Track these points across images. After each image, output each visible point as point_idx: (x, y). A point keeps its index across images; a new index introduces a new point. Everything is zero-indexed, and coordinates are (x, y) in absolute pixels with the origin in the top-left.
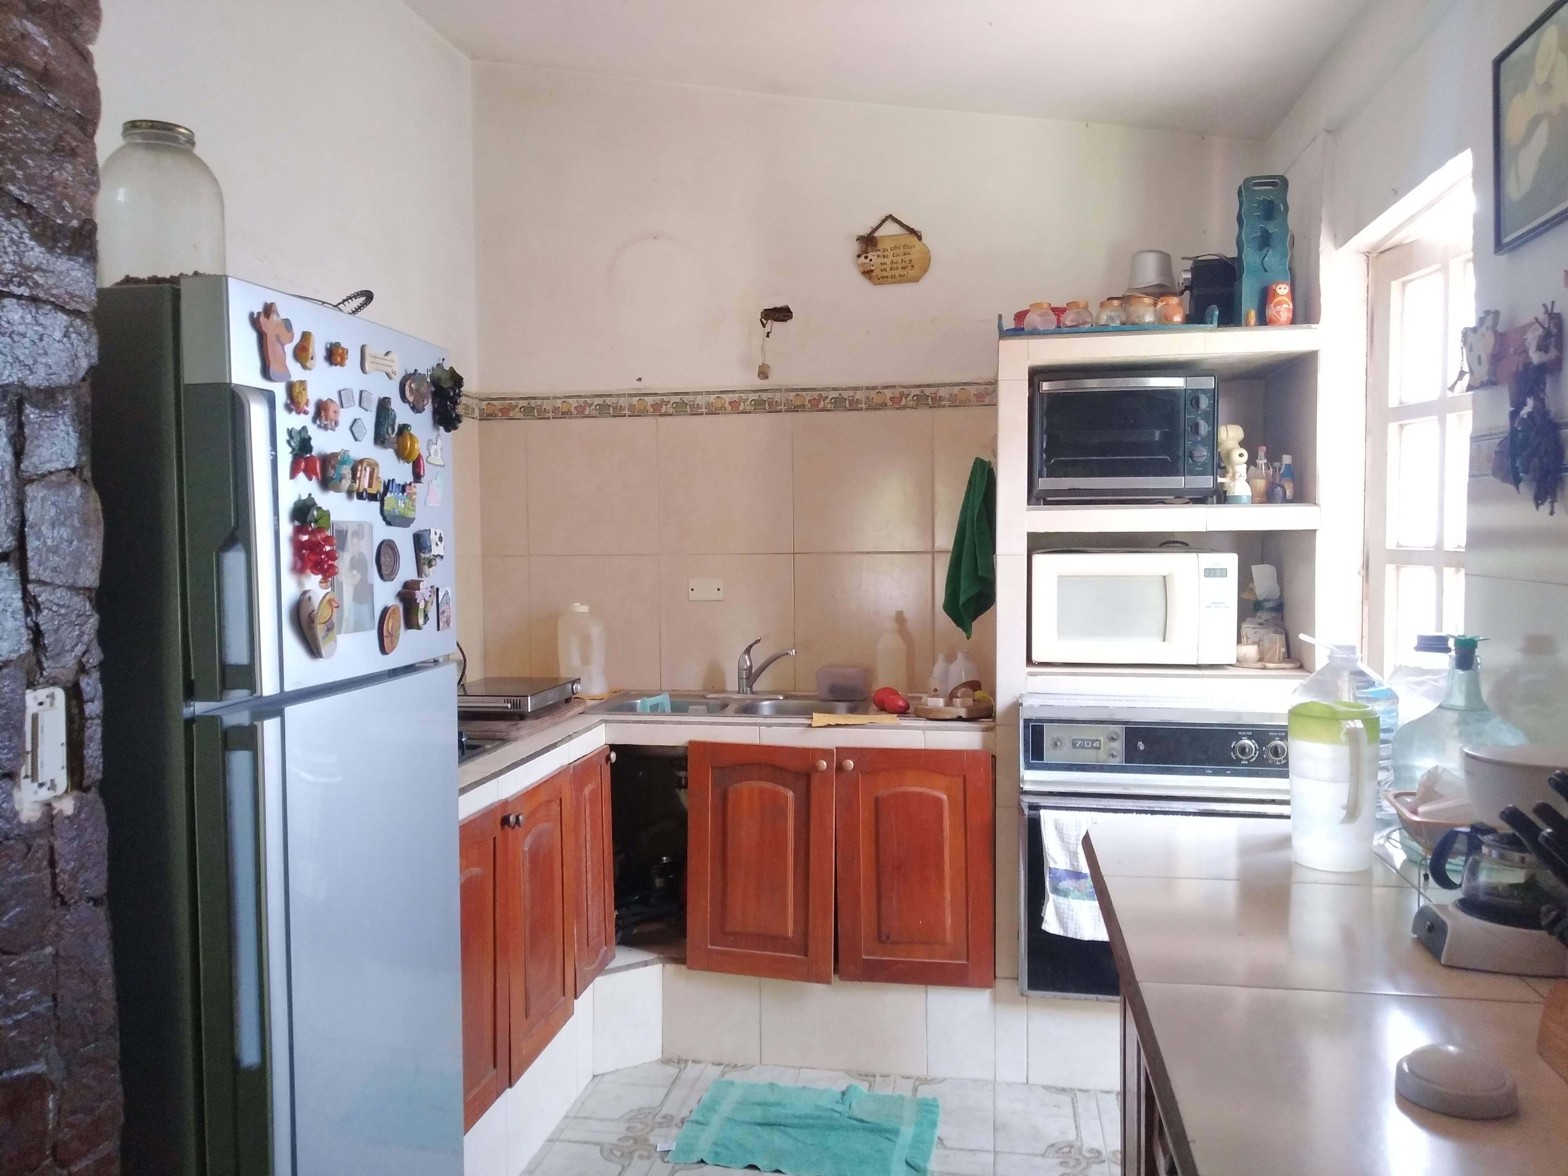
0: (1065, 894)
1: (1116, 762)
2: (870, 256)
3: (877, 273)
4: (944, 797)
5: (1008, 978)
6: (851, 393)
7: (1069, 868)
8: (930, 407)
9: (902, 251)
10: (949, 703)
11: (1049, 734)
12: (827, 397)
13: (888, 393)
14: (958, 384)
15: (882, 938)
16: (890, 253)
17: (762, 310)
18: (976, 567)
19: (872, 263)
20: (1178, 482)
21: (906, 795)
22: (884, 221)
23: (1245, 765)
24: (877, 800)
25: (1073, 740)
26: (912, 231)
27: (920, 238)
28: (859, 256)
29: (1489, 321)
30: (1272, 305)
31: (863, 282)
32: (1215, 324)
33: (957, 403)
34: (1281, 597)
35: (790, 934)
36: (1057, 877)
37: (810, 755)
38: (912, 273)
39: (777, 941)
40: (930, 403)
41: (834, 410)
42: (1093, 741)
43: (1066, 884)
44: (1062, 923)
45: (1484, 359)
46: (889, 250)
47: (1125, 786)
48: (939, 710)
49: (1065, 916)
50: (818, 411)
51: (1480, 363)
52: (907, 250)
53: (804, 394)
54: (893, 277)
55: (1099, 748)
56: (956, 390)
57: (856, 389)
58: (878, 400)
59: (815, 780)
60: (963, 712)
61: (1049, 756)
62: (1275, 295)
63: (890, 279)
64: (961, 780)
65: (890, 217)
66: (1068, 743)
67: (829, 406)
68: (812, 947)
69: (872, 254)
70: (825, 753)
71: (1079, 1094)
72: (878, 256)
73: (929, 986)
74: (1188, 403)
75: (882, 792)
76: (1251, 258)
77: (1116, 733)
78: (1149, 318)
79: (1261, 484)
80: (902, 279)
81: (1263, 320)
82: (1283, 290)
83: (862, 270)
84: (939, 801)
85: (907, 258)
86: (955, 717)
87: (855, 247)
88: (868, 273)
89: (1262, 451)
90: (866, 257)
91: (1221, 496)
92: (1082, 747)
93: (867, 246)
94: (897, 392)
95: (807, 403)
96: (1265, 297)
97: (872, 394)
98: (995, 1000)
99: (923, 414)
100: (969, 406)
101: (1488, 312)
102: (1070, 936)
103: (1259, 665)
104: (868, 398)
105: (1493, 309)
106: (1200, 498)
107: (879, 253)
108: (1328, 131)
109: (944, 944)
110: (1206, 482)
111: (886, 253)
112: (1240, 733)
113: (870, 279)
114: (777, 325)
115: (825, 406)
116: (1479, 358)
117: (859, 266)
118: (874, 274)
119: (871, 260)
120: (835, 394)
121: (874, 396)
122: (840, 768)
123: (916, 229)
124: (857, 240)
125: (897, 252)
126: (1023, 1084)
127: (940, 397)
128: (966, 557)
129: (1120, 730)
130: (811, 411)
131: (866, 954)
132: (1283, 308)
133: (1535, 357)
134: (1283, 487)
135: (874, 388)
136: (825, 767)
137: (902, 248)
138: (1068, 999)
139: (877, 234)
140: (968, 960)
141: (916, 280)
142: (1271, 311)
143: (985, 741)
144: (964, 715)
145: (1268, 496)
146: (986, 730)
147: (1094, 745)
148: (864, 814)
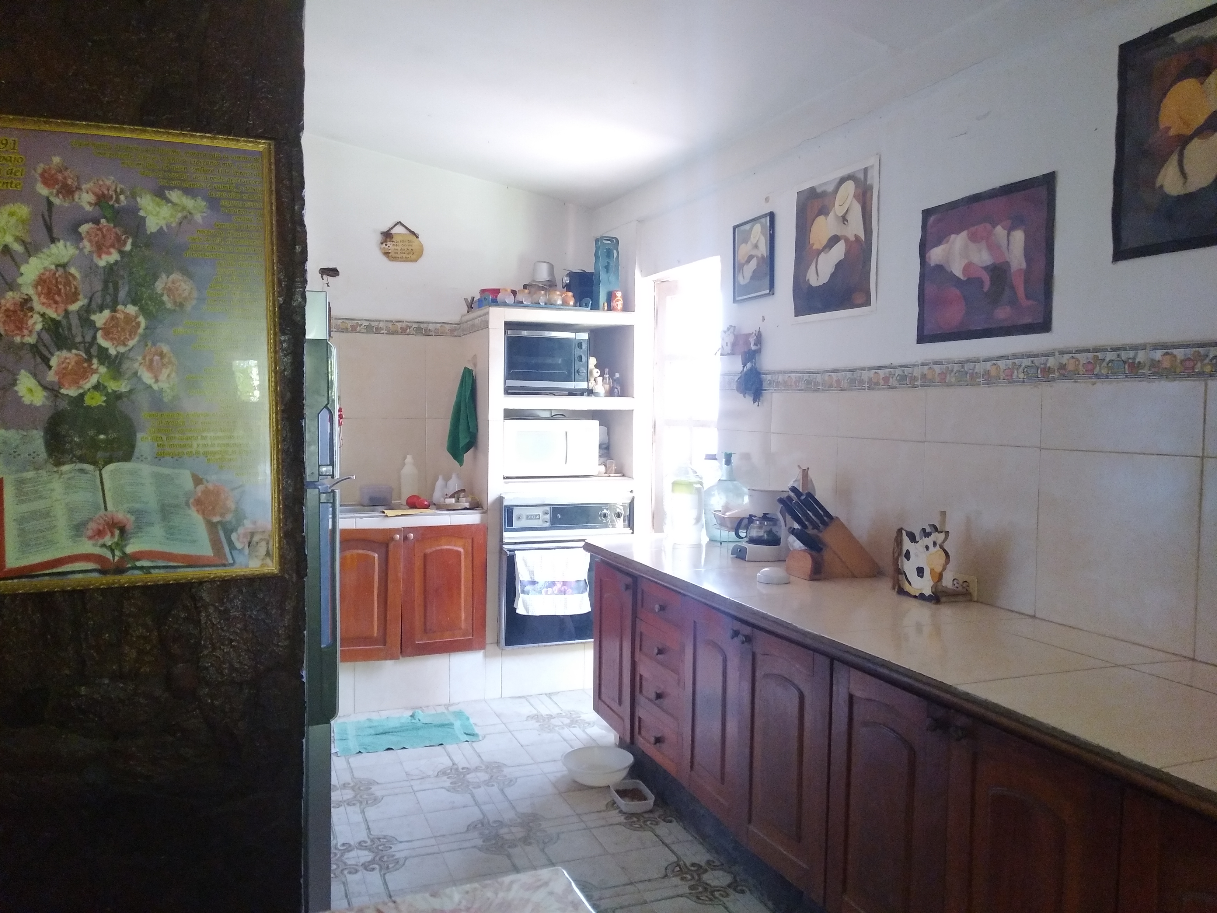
0: (528, 593)
1: (547, 525)
2: (389, 244)
3: (392, 254)
4: (461, 550)
5: (491, 643)
6: (377, 323)
7: (530, 580)
8: (424, 335)
9: (407, 244)
10: (458, 501)
11: (516, 512)
12: (362, 324)
13: (399, 325)
14: (440, 323)
15: (425, 631)
16: (400, 244)
17: (319, 269)
18: (469, 428)
19: (389, 248)
20: (570, 385)
21: (441, 550)
22: (396, 225)
23: (605, 523)
24: (425, 556)
25: (527, 515)
26: (413, 233)
27: (417, 237)
28: (382, 243)
29: (732, 329)
30: (615, 301)
31: (384, 259)
32: (589, 308)
33: (439, 334)
34: (609, 442)
35: (375, 635)
36: (523, 586)
37: (389, 533)
38: (413, 257)
39: (368, 640)
40: (424, 333)
41: (366, 333)
42: (536, 515)
43: (528, 588)
44: (527, 609)
45: (729, 344)
46: (399, 242)
47: (552, 537)
48: (454, 505)
49: (528, 604)
50: (356, 332)
51: (727, 346)
52: (410, 244)
53: (347, 321)
54: (402, 258)
55: (539, 519)
56: (439, 326)
57: (380, 321)
58: (392, 328)
59: (391, 546)
60: (467, 505)
61: (516, 524)
62: (616, 296)
63: (400, 259)
64: (471, 540)
65: (400, 223)
66: (525, 517)
67: (363, 330)
68: (388, 640)
69: (390, 243)
70: (397, 531)
71: (528, 697)
72: (393, 245)
73: (451, 653)
74: (577, 346)
75: (428, 551)
76: (603, 276)
77: (547, 511)
78: (559, 302)
79: (607, 386)
80: (407, 260)
81: (610, 309)
82: (619, 294)
83: (383, 252)
84: (458, 553)
85: (410, 248)
86: (464, 508)
87: (379, 238)
88: (386, 254)
89: (607, 370)
90: (386, 245)
91: (590, 392)
92: (531, 519)
93: (387, 237)
94: (404, 325)
95: (349, 327)
96: (610, 297)
97: (390, 325)
98: (485, 656)
99: (419, 339)
100: (445, 336)
101: (731, 326)
102: (530, 614)
103: (606, 475)
104: (387, 327)
105: (733, 325)
106: (581, 393)
107: (394, 243)
108: (639, 221)
109: (460, 629)
110: (583, 385)
111: (397, 244)
112: (603, 507)
113: (388, 257)
114: (330, 279)
115: (360, 330)
116: (727, 343)
117: (381, 249)
118: (390, 255)
119: (389, 247)
120: (367, 323)
121: (391, 326)
122: (406, 538)
123: (416, 232)
124: (381, 234)
125: (404, 243)
126: (499, 698)
127: (429, 329)
128: (462, 421)
129: (548, 508)
130: (351, 332)
131: (417, 641)
132: (619, 304)
133: (753, 348)
134: (617, 389)
135: (391, 321)
136: (398, 538)
137: (407, 242)
138: (524, 648)
139: (393, 231)
140: (473, 636)
141: (415, 261)
142: (613, 304)
143: (482, 519)
144: (468, 507)
145: (611, 393)
146: (482, 513)
147: (537, 517)
148: (418, 563)
